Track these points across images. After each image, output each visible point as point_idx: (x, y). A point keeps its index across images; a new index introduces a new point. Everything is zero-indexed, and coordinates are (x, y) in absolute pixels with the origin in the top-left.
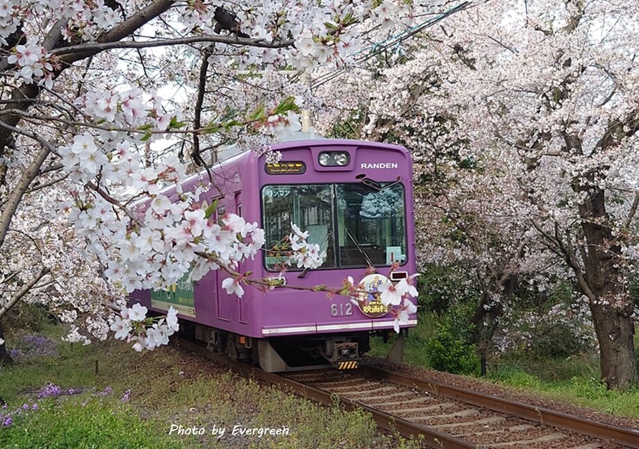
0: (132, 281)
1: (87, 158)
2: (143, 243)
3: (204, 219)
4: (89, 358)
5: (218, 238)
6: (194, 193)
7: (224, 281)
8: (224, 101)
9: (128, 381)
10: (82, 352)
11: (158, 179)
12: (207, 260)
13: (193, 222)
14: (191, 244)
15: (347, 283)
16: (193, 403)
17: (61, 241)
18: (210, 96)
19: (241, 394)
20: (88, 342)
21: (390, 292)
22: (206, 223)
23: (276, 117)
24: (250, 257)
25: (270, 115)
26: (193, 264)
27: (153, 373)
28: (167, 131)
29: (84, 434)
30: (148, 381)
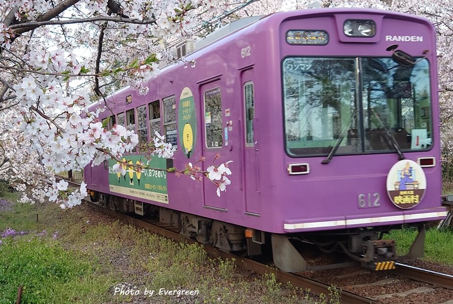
0: (59, 166)
1: (30, 92)
2: (65, 143)
3: (102, 128)
4: (33, 213)
5: (110, 140)
6: (95, 113)
8: (113, 57)
9: (56, 227)
10: (28, 209)
11: (73, 104)
12: (103, 153)
13: (95, 130)
14: (93, 143)
15: (188, 167)
16: (95, 240)
17: (16, 142)
18: (105, 53)
19: (124, 234)
20: (33, 202)
21: (215, 172)
22: (103, 130)
23: (145, 66)
24: (130, 151)
25: (141, 65)
26: (95, 155)
27: (71, 222)
28: (79, 75)
29: (30, 259)
30: (69, 227)
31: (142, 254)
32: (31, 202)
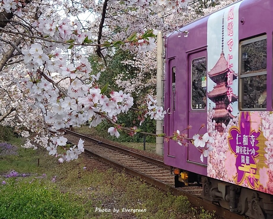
0: (59, 123)
1: (37, 57)
2: (66, 105)
3: (100, 94)
4: (35, 157)
5: (107, 105)
6: (96, 76)
7: (109, 129)
8: (115, 23)
9: (55, 171)
10: (31, 153)
11: (76, 71)
12: (100, 116)
13: (94, 95)
14: (92, 107)
15: (176, 134)
16: (90, 185)
17: (22, 93)
18: (108, 19)
19: (116, 181)
20: (36, 148)
21: (199, 140)
22: (101, 96)
23: (142, 41)
24: (125, 112)
25: (139, 39)
26: (93, 118)
27: (69, 167)
28: (83, 44)
29: (30, 199)
30: (66, 172)
31: (131, 200)
32: (33, 148)
